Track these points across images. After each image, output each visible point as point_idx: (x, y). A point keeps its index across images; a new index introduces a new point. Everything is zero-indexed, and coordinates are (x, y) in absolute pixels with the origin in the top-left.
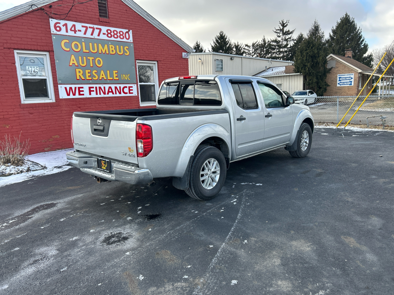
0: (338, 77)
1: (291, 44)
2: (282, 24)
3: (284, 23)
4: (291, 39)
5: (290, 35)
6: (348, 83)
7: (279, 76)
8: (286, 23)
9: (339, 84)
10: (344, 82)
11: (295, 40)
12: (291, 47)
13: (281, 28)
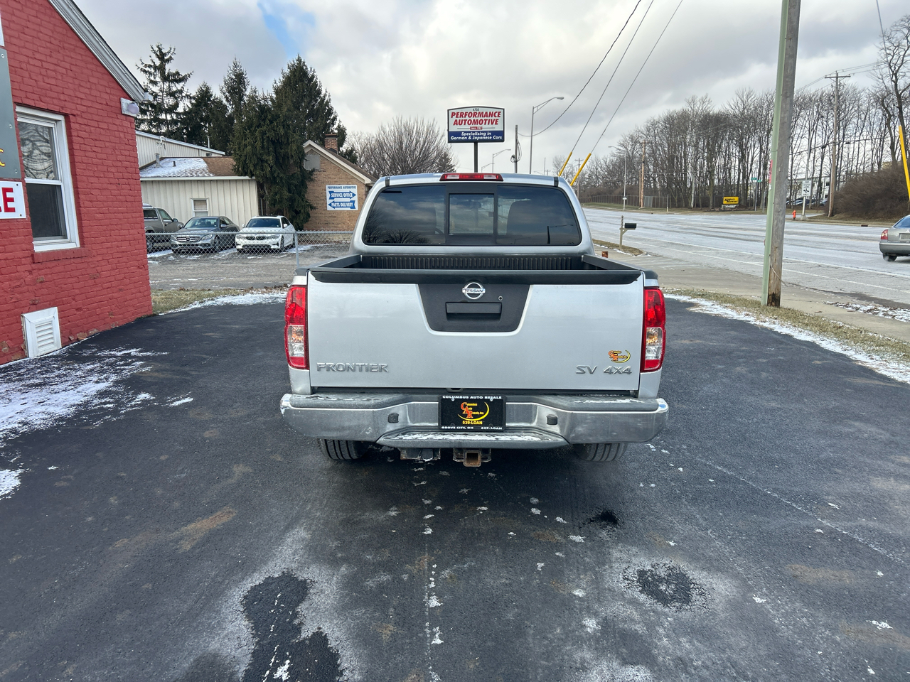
0: (328, 190)
1: (184, 105)
2: (158, 53)
3: (164, 51)
4: (184, 95)
5: (182, 84)
6: (347, 204)
7: (198, 181)
8: (169, 53)
9: (330, 205)
10: (340, 202)
11: (194, 98)
12: (185, 113)
13: (158, 63)
